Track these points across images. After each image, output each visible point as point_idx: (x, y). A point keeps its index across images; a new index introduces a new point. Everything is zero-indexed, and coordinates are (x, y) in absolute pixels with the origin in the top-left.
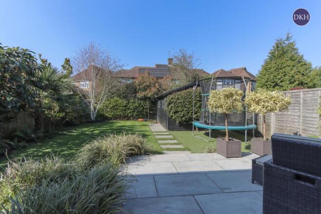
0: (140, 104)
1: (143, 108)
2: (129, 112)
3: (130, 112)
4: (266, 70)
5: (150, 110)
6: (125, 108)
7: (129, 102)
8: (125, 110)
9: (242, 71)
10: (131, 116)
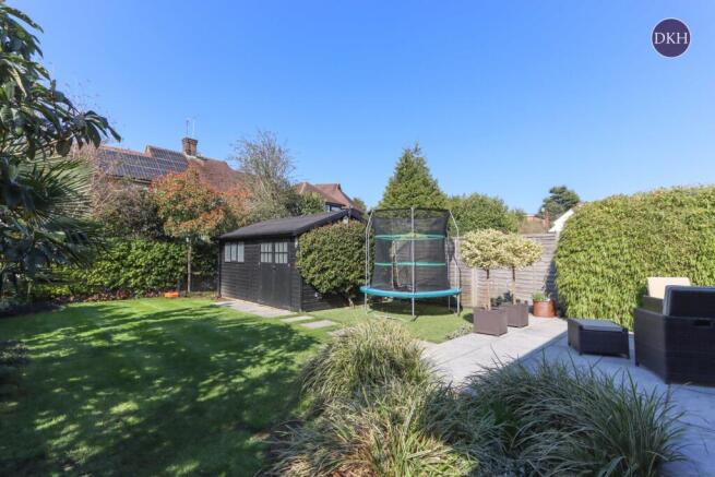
0: (166, 253)
1: (175, 264)
2: (130, 274)
3: (135, 276)
4: (394, 196)
5: (193, 269)
6: (115, 265)
7: (130, 247)
8: (117, 270)
9: (334, 190)
10: (136, 286)
